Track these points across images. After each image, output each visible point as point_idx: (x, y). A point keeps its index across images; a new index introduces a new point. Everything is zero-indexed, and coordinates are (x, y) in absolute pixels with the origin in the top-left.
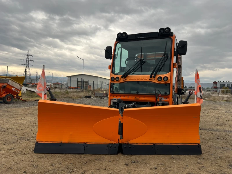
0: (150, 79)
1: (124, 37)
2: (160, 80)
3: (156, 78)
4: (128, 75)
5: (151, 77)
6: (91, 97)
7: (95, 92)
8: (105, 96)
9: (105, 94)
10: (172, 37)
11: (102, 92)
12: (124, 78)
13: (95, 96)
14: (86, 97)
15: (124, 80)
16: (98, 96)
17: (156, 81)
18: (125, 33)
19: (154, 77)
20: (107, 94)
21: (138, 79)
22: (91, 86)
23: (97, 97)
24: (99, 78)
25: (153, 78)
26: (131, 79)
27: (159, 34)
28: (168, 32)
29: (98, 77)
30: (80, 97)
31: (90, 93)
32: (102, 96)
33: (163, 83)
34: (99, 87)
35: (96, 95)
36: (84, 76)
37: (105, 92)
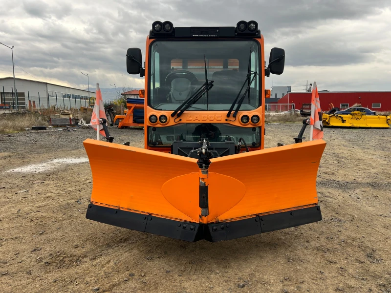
0: (226, 120)
1: (168, 31)
2: (245, 121)
3: (237, 118)
4: (185, 112)
5: (228, 115)
6: (45, 128)
7: (51, 116)
8: (72, 123)
9: (73, 120)
10: (259, 40)
11: (67, 117)
12: (176, 116)
13: (53, 125)
14: (33, 129)
15: (176, 121)
16: (58, 124)
17: (237, 123)
18: (169, 24)
19: (235, 116)
20: (75, 119)
21: (204, 119)
22: (34, 102)
23: (56, 126)
24: (48, 85)
25: (231, 118)
26: (191, 119)
27: (236, 32)
28: (253, 30)
29: (47, 83)
30: (22, 129)
31: (40, 118)
32: (67, 123)
33: (250, 126)
34: (52, 103)
35: (53, 123)
36: (16, 82)
37: (71, 116)
